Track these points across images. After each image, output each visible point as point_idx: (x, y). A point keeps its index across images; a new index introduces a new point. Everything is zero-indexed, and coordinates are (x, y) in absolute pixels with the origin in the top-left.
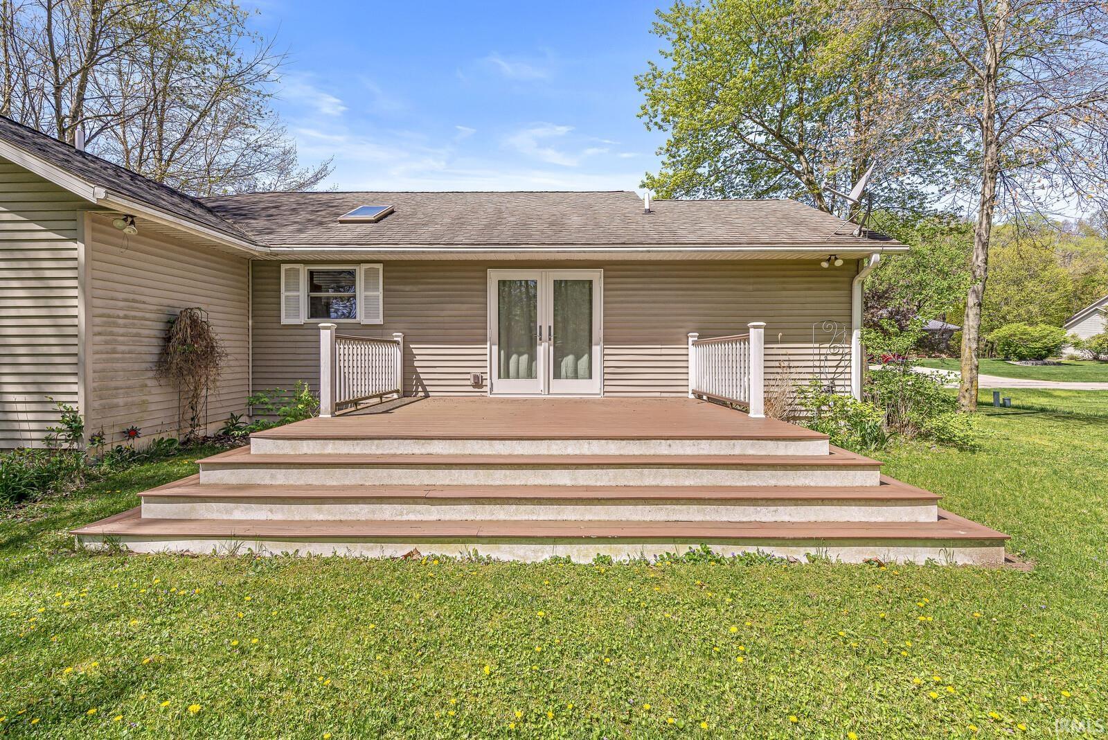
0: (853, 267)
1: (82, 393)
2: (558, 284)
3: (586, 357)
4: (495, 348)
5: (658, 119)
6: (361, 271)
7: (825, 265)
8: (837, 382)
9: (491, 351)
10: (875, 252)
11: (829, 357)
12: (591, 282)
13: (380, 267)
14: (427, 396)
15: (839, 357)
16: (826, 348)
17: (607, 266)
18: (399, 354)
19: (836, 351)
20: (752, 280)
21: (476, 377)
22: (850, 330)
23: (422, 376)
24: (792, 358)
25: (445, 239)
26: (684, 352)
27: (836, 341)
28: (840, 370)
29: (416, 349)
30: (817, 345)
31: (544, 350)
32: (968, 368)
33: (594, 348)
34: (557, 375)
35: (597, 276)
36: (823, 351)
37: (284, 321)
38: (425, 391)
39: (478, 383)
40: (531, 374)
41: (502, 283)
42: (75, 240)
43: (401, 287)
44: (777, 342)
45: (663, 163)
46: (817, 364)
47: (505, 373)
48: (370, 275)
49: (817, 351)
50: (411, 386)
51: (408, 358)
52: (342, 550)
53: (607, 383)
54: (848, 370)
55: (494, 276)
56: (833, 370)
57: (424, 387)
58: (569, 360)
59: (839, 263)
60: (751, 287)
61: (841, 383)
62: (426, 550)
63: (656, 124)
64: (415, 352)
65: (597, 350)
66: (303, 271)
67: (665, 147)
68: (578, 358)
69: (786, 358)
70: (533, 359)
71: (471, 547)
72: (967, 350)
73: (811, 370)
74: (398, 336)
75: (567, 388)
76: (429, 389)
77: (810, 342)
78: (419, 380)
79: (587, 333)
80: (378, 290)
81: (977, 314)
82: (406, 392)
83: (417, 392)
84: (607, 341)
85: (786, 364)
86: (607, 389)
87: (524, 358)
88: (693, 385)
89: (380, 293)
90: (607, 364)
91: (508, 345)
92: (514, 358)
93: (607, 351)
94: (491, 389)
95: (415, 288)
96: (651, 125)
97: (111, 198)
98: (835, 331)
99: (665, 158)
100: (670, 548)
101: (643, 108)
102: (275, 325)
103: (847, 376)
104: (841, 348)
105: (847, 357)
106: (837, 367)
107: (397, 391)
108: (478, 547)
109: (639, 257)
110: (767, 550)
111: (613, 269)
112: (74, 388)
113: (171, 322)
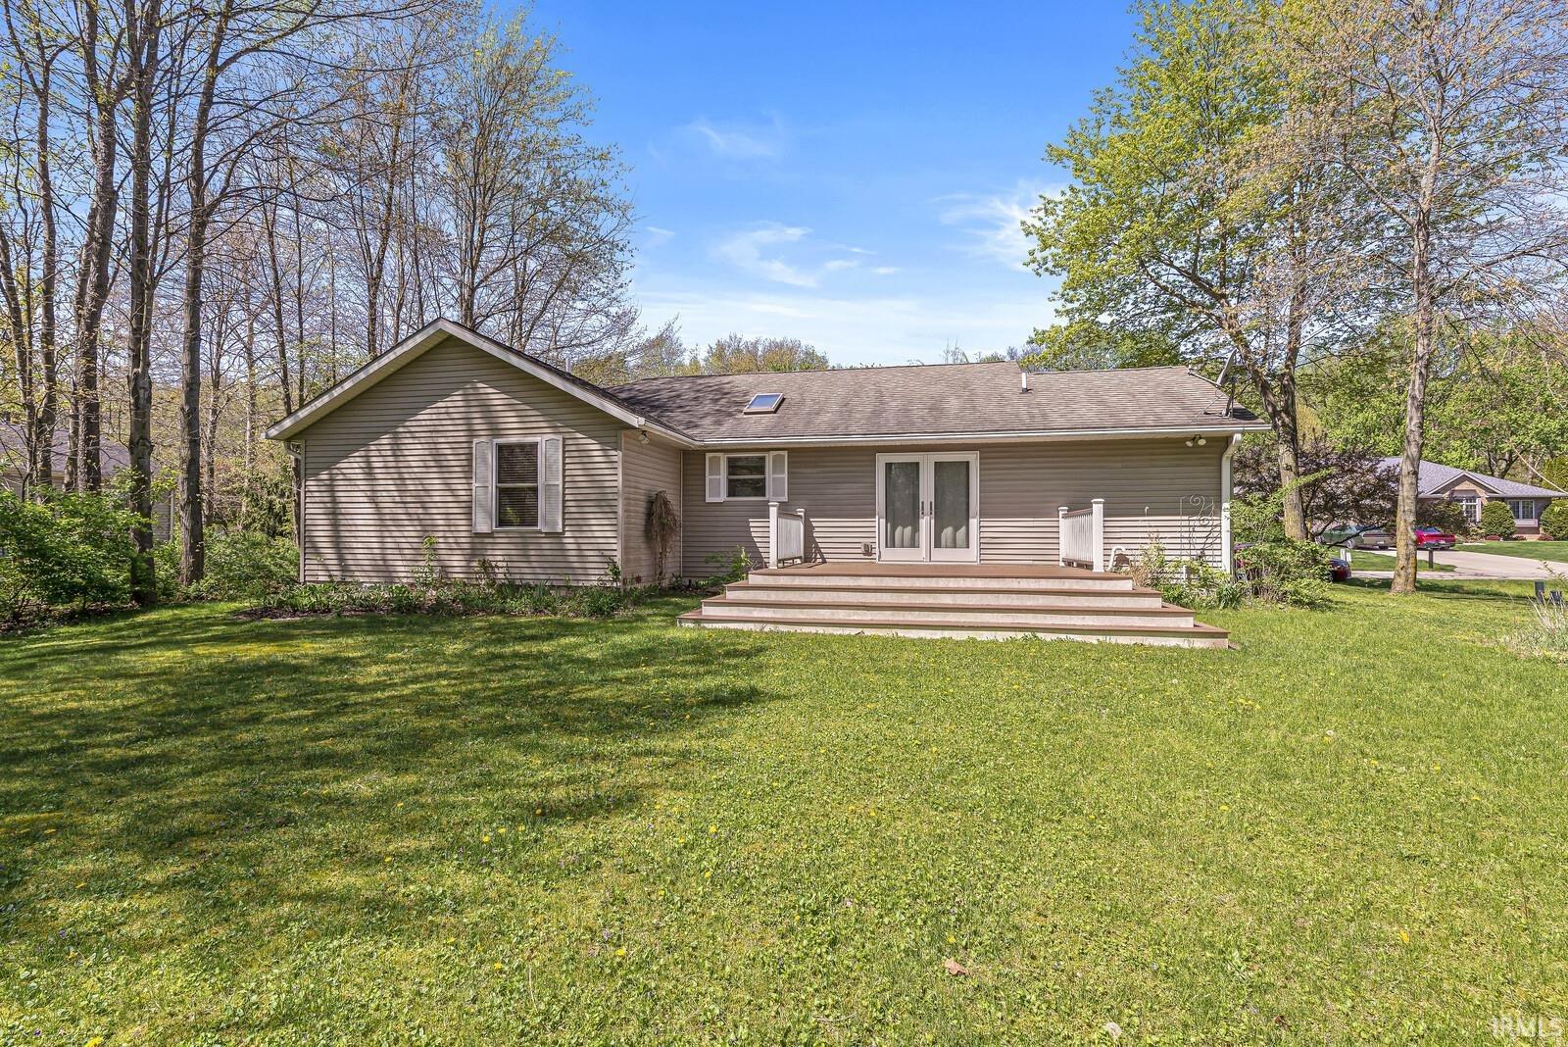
0: (1223, 444)
1: (619, 550)
2: (938, 465)
3: (964, 529)
4: (883, 521)
5: (1050, 265)
6: (769, 458)
7: (1189, 444)
8: (1206, 552)
9: (879, 524)
10: (1238, 432)
11: (1196, 529)
12: (968, 463)
13: (785, 453)
14: (824, 562)
15: (1209, 529)
16: (1195, 521)
17: (986, 450)
18: (802, 526)
19: (1206, 522)
20: (1120, 458)
21: (866, 546)
22: (1219, 503)
23: (820, 545)
24: (1160, 529)
25: (840, 430)
26: (1055, 524)
27: (1203, 514)
28: (1210, 541)
29: (816, 522)
30: (1186, 518)
31: (926, 523)
32: (1403, 543)
33: (971, 520)
34: (938, 545)
35: (973, 458)
36: (1192, 523)
37: (708, 500)
38: (822, 558)
39: (868, 551)
40: (914, 543)
41: (889, 466)
42: (616, 450)
43: (805, 470)
44: (1144, 515)
45: (1057, 311)
46: (1187, 535)
47: (891, 543)
48: (777, 461)
49: (1186, 523)
50: (811, 552)
51: (809, 530)
52: (821, 630)
53: (983, 551)
54: (1218, 541)
55: (882, 460)
56: (1203, 541)
57: (821, 554)
58: (948, 531)
59: (1202, 442)
60: (1120, 465)
61: (1210, 553)
62: (868, 632)
63: (1047, 269)
64: (814, 524)
65: (974, 522)
66: (723, 459)
67: (1060, 291)
68: (956, 529)
69: (1155, 529)
70: (916, 529)
71: (894, 631)
72: (1402, 523)
73: (1178, 541)
74: (801, 512)
75: (945, 556)
76: (825, 556)
77: (1178, 515)
78: (818, 549)
79: (964, 507)
80: (783, 472)
81: (1412, 484)
82: (807, 559)
83: (816, 559)
84: (983, 514)
85: (1155, 535)
86: (983, 557)
87: (908, 530)
88: (1063, 554)
89: (786, 476)
90: (983, 535)
91: (893, 518)
92: (899, 530)
93: (982, 524)
94: (880, 557)
95: (815, 470)
96: (1041, 271)
97: (649, 424)
98: (1204, 504)
99: (1059, 304)
100: (1012, 634)
101: (1032, 253)
102: (701, 503)
103: (1218, 547)
104: (1210, 520)
105: (1218, 529)
106: (1207, 538)
107: (800, 558)
108: (898, 631)
109: (1012, 441)
110: (1072, 636)
111: (989, 452)
112: (614, 547)
113: (651, 503)
